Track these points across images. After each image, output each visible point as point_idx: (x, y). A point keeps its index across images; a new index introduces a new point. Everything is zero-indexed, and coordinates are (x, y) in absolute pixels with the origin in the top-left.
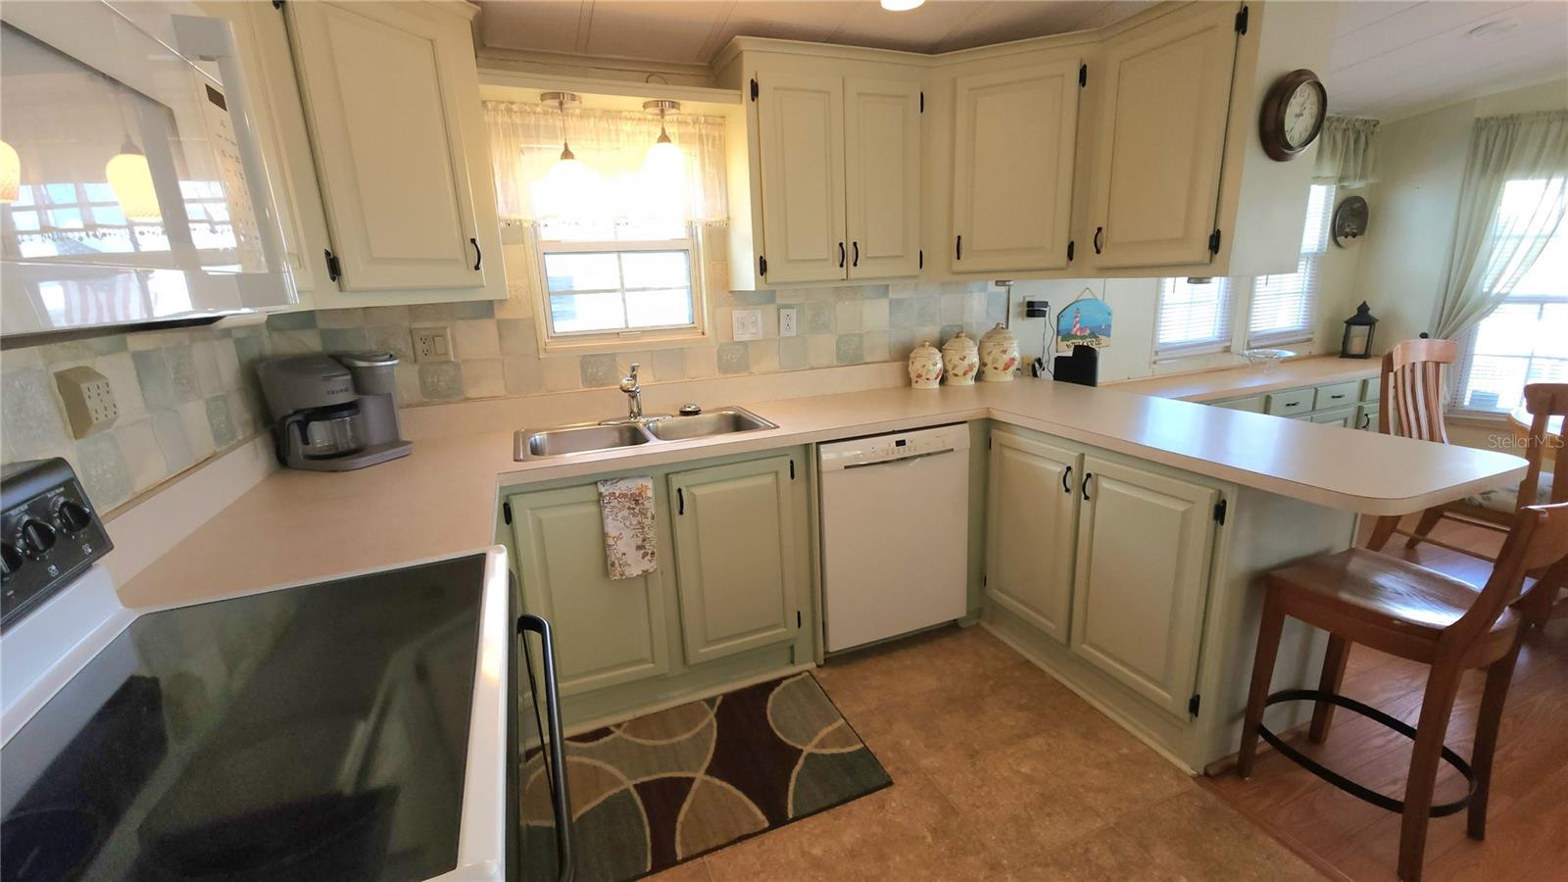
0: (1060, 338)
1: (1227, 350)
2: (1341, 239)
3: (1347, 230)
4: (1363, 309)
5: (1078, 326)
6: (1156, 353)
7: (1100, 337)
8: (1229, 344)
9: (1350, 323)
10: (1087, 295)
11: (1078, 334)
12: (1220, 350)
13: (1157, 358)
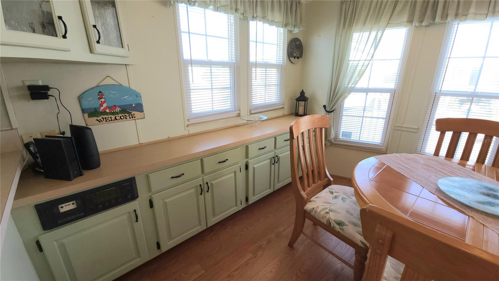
0: (86, 115)
1: (239, 115)
2: (292, 59)
3: (295, 55)
4: (302, 93)
5: (105, 105)
6: (188, 120)
7: (133, 113)
8: (239, 112)
9: (298, 100)
10: (109, 81)
11: (108, 111)
12: (235, 115)
13: (189, 123)
